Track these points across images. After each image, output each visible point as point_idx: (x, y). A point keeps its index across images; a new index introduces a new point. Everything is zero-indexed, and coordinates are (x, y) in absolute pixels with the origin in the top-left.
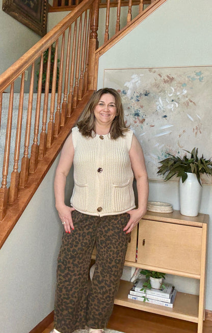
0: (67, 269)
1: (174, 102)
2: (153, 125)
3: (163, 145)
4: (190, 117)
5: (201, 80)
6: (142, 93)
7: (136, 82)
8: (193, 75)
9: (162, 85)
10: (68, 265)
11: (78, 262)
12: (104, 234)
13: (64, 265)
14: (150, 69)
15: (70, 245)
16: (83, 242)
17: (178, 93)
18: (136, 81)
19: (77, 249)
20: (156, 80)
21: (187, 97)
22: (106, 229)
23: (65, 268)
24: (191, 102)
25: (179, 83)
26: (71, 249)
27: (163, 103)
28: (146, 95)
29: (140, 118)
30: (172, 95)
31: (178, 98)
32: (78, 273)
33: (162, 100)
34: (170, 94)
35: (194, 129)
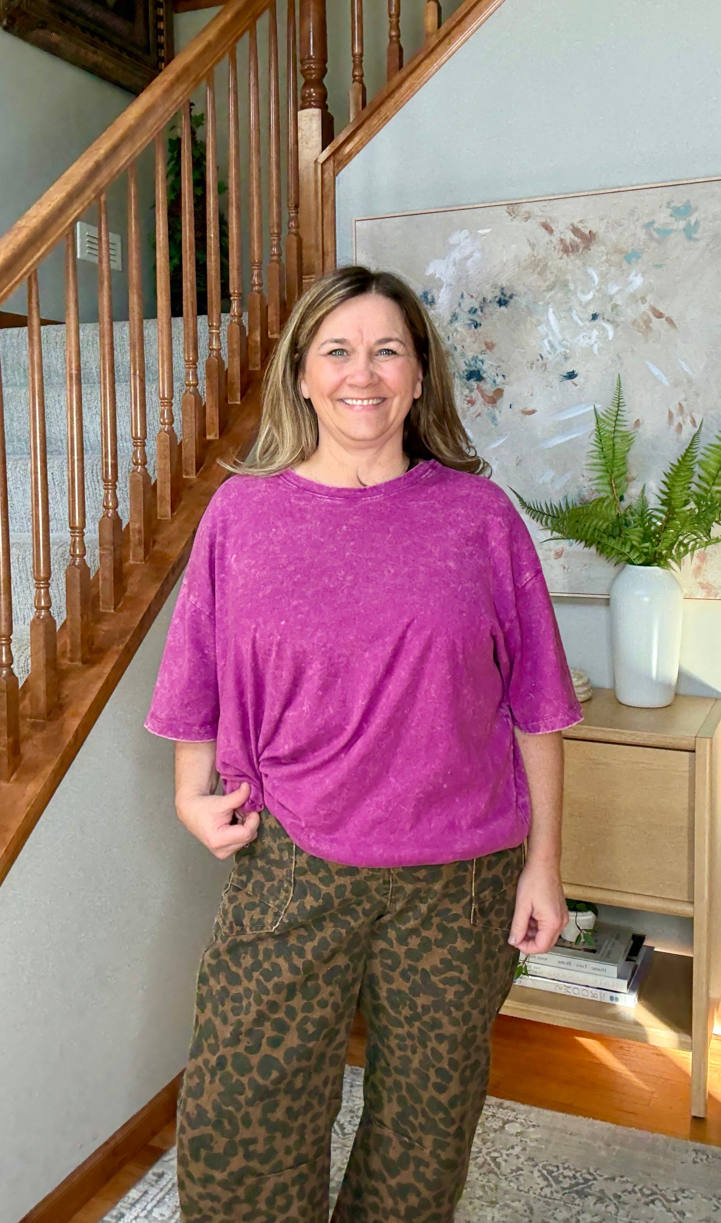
0: (241, 1152)
1: (599, 321)
2: (529, 409)
3: (568, 476)
4: (656, 371)
5: (690, 232)
6: (490, 297)
7: (467, 258)
8: (663, 217)
9: (559, 262)
10: (244, 1133)
11: (289, 1110)
12: (405, 963)
13: (223, 1133)
14: (512, 208)
15: (245, 1042)
16: (305, 1020)
17: (613, 289)
18: (467, 252)
19: (279, 1054)
20: (533, 246)
21: (643, 300)
22: (414, 942)
23: (231, 1149)
24: (660, 315)
25: (618, 251)
26: (255, 1059)
27: (562, 330)
28: (502, 303)
29: (488, 387)
30: (590, 296)
31: (615, 307)
32: (289, 1160)
33: (559, 319)
34: (583, 292)
35: (671, 415)
